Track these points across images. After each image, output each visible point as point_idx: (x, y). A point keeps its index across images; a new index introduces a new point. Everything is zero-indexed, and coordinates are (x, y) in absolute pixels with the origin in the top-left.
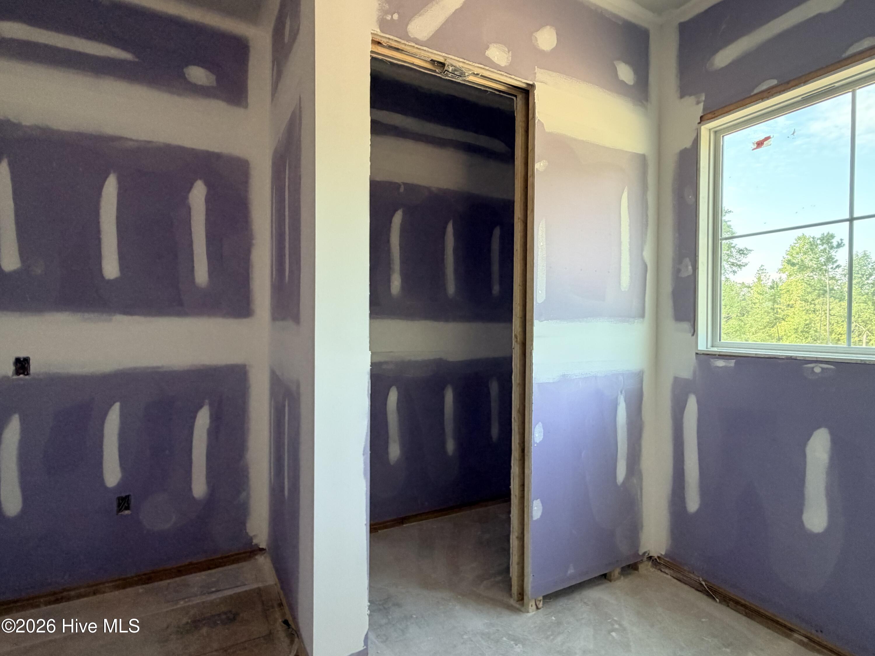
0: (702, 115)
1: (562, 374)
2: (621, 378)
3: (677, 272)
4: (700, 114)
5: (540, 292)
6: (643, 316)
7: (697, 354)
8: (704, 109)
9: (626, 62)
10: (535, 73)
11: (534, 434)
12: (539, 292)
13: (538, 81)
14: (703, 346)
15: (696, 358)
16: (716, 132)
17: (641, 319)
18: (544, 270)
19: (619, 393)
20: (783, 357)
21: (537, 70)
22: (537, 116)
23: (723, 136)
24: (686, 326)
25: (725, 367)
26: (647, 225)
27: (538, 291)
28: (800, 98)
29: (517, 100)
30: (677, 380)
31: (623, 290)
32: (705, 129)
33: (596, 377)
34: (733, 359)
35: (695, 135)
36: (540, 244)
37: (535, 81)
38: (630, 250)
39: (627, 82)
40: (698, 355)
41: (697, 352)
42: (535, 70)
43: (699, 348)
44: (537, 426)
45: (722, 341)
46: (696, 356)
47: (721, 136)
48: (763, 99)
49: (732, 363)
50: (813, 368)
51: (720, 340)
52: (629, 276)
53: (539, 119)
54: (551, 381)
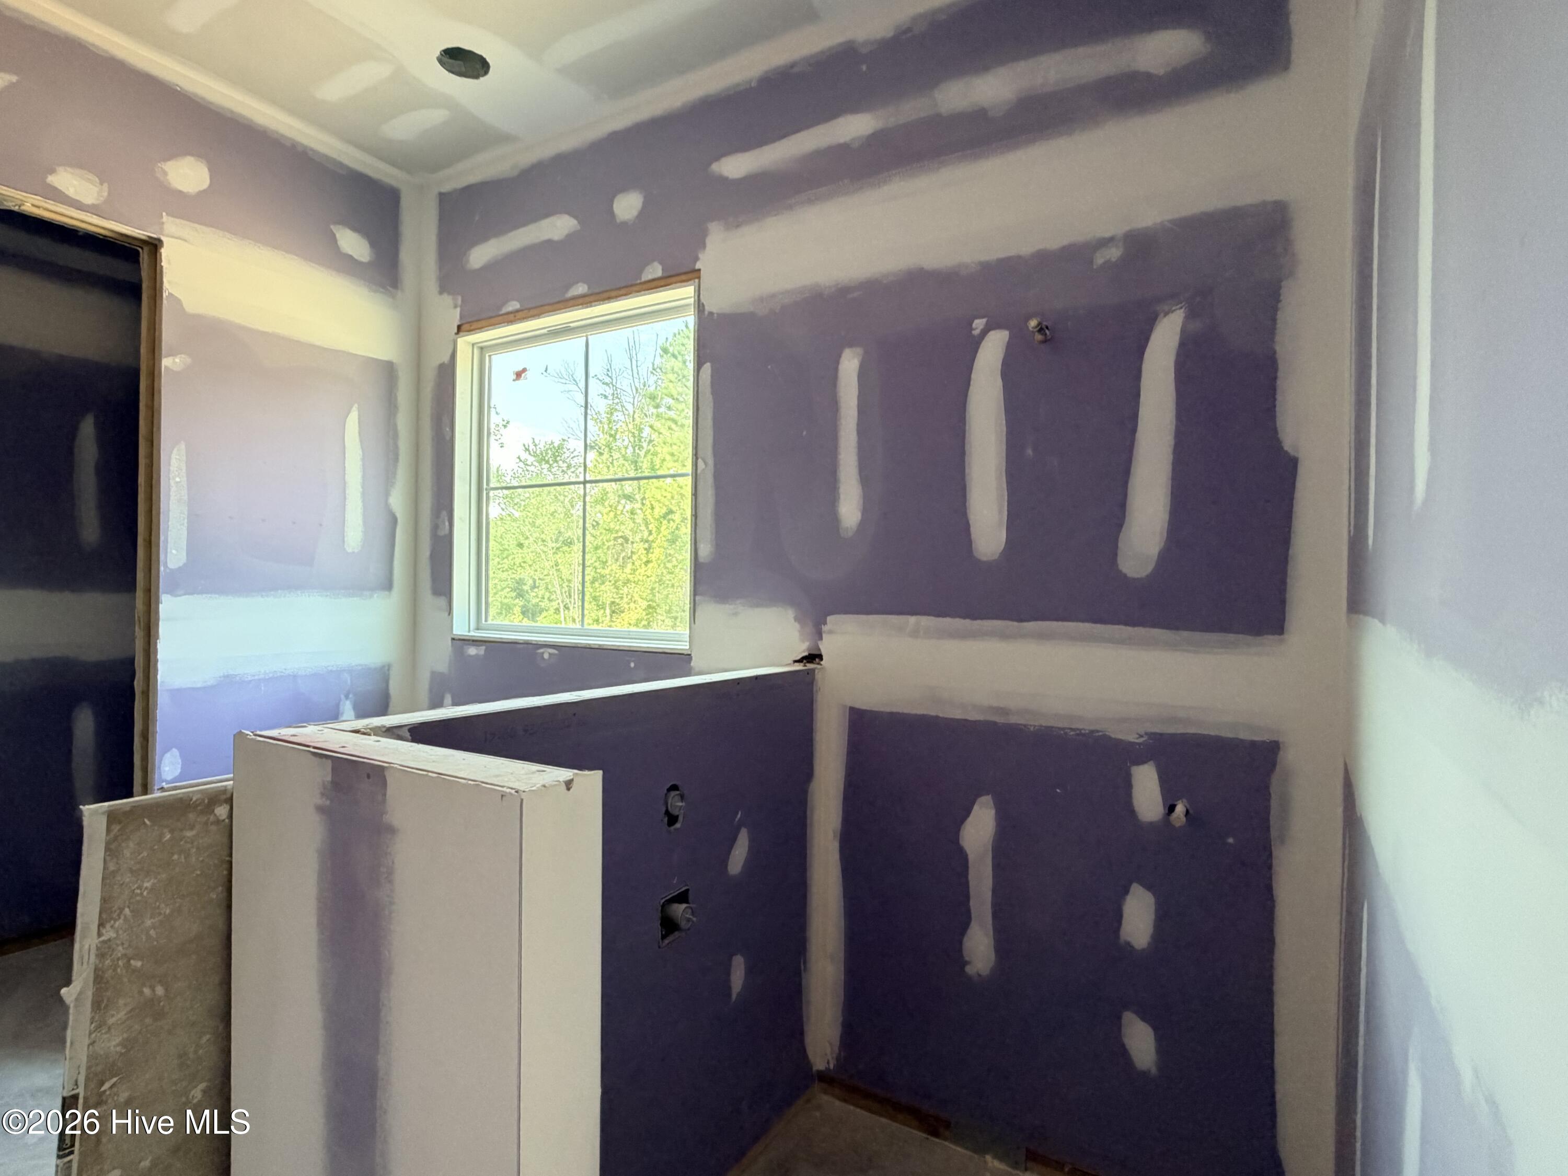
0: (459, 323)
1: (222, 675)
2: (346, 677)
3: (435, 528)
4: (457, 323)
5: (174, 552)
6: (388, 586)
7: (453, 639)
8: (461, 317)
9: (355, 229)
10: (163, 223)
11: (159, 768)
12: (171, 552)
13: (168, 236)
14: (462, 626)
15: (452, 645)
16: (482, 348)
17: (387, 593)
18: (184, 519)
19: (343, 697)
20: (521, 642)
21: (165, 218)
22: (167, 287)
23: (490, 356)
24: (442, 601)
25: (477, 655)
26: (396, 459)
27: (169, 550)
28: (545, 331)
29: (143, 252)
30: (434, 675)
31: (349, 550)
32: (465, 343)
33: (295, 677)
34: (482, 645)
35: (452, 347)
36: (174, 479)
37: (163, 235)
38: (364, 494)
39: (356, 257)
40: (455, 641)
41: (453, 637)
42: (162, 217)
43: (454, 633)
44: (168, 755)
45: (490, 622)
46: (452, 642)
47: (487, 355)
48: (511, 322)
49: (481, 651)
50: (543, 653)
51: (486, 621)
52: (362, 531)
53: (170, 291)
54: (199, 685)
